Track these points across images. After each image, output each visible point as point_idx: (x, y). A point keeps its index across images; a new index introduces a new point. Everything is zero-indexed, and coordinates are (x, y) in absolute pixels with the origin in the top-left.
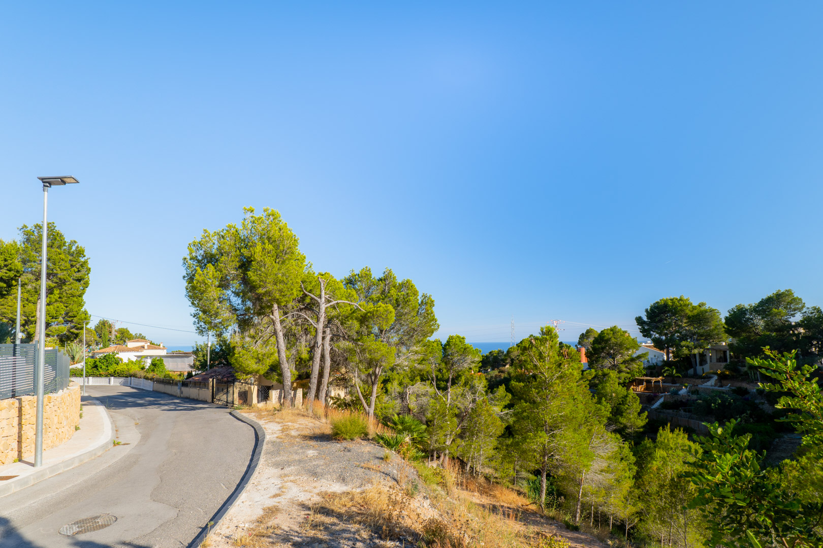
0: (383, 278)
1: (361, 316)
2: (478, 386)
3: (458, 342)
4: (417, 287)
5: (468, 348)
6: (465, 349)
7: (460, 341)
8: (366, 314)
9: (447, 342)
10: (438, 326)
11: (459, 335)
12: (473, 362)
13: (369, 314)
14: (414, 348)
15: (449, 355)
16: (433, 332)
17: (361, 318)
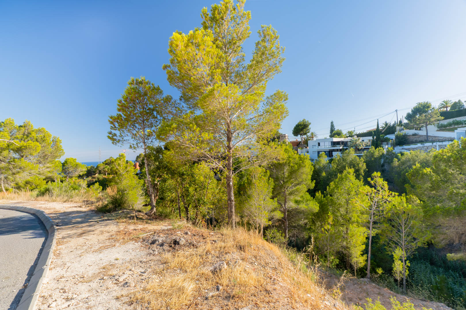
0: (24, 126)
1: (16, 148)
2: (83, 185)
3: (72, 162)
4: (50, 133)
5: (79, 164)
6: (77, 165)
7: (74, 161)
8: (21, 147)
9: (65, 161)
10: (64, 153)
11: (72, 158)
12: (82, 171)
13: (23, 147)
14: (48, 165)
15: (65, 169)
16: (61, 156)
17: (16, 149)
